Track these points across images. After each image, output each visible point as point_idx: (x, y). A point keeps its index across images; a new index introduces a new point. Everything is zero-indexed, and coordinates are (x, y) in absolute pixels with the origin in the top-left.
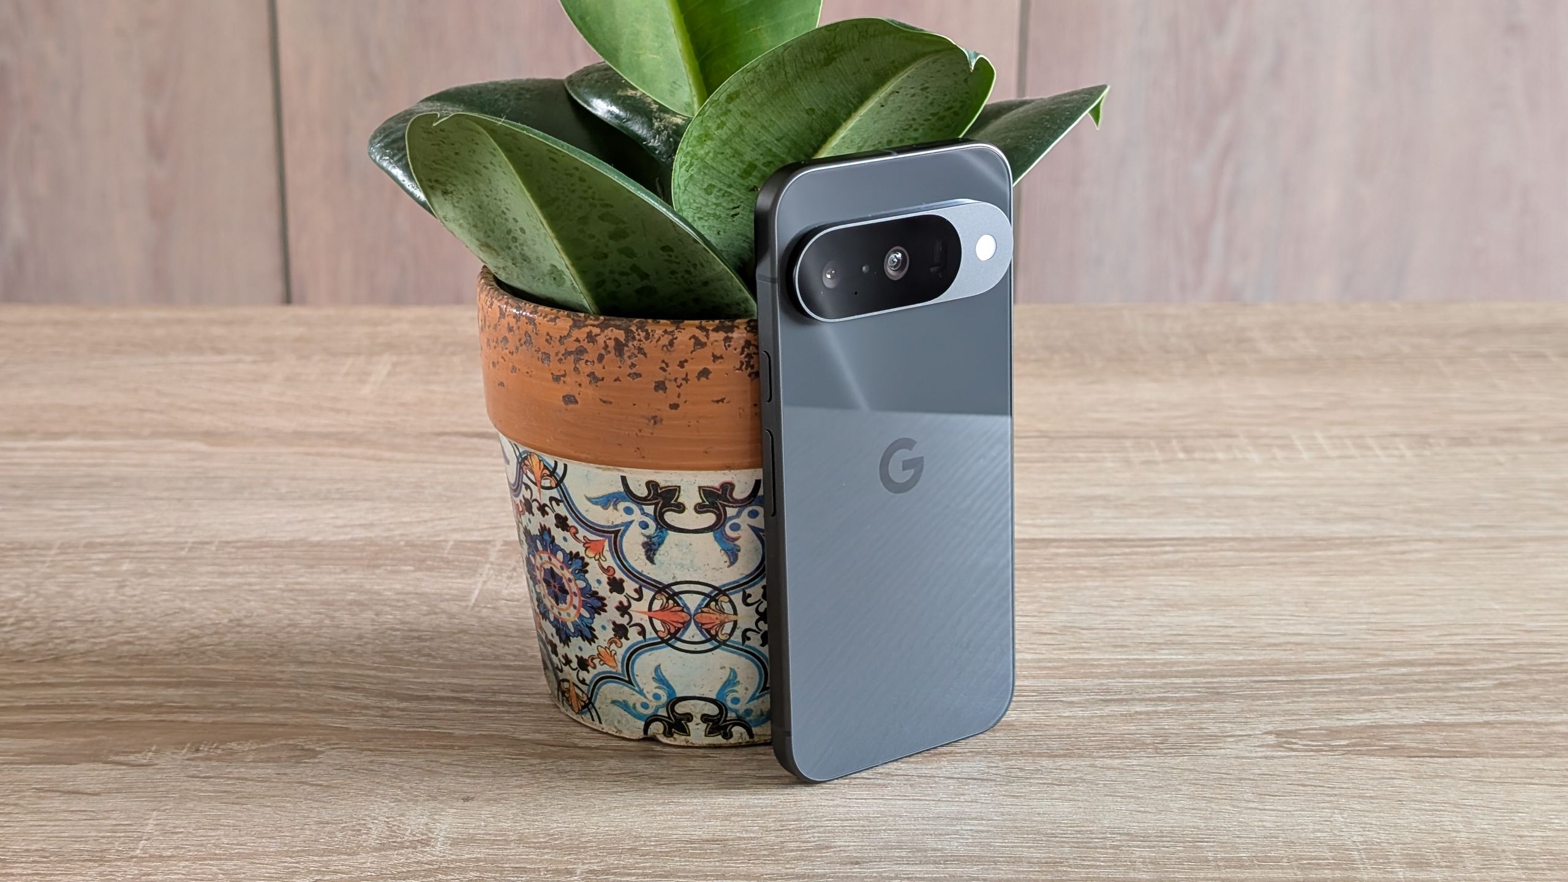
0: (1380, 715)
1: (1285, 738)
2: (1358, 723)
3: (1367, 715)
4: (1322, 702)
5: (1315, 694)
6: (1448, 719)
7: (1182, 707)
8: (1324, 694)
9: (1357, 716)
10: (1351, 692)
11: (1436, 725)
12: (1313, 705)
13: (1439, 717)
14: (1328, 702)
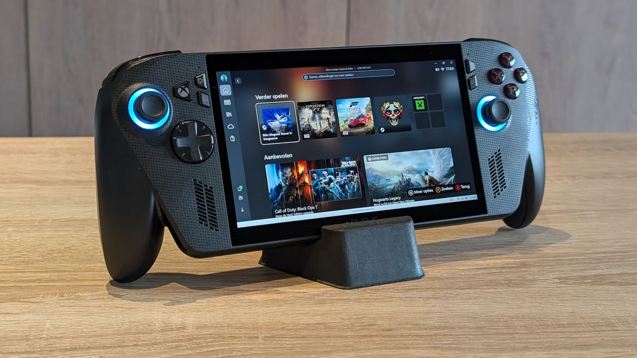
0: (600, 271)
1: (563, 280)
2: (592, 274)
3: (595, 271)
4: (573, 267)
5: (569, 264)
6: (630, 272)
7: (513, 270)
8: (573, 264)
9: (590, 272)
10: (584, 263)
11: (626, 274)
12: (570, 268)
13: (626, 271)
14: (576, 267)
